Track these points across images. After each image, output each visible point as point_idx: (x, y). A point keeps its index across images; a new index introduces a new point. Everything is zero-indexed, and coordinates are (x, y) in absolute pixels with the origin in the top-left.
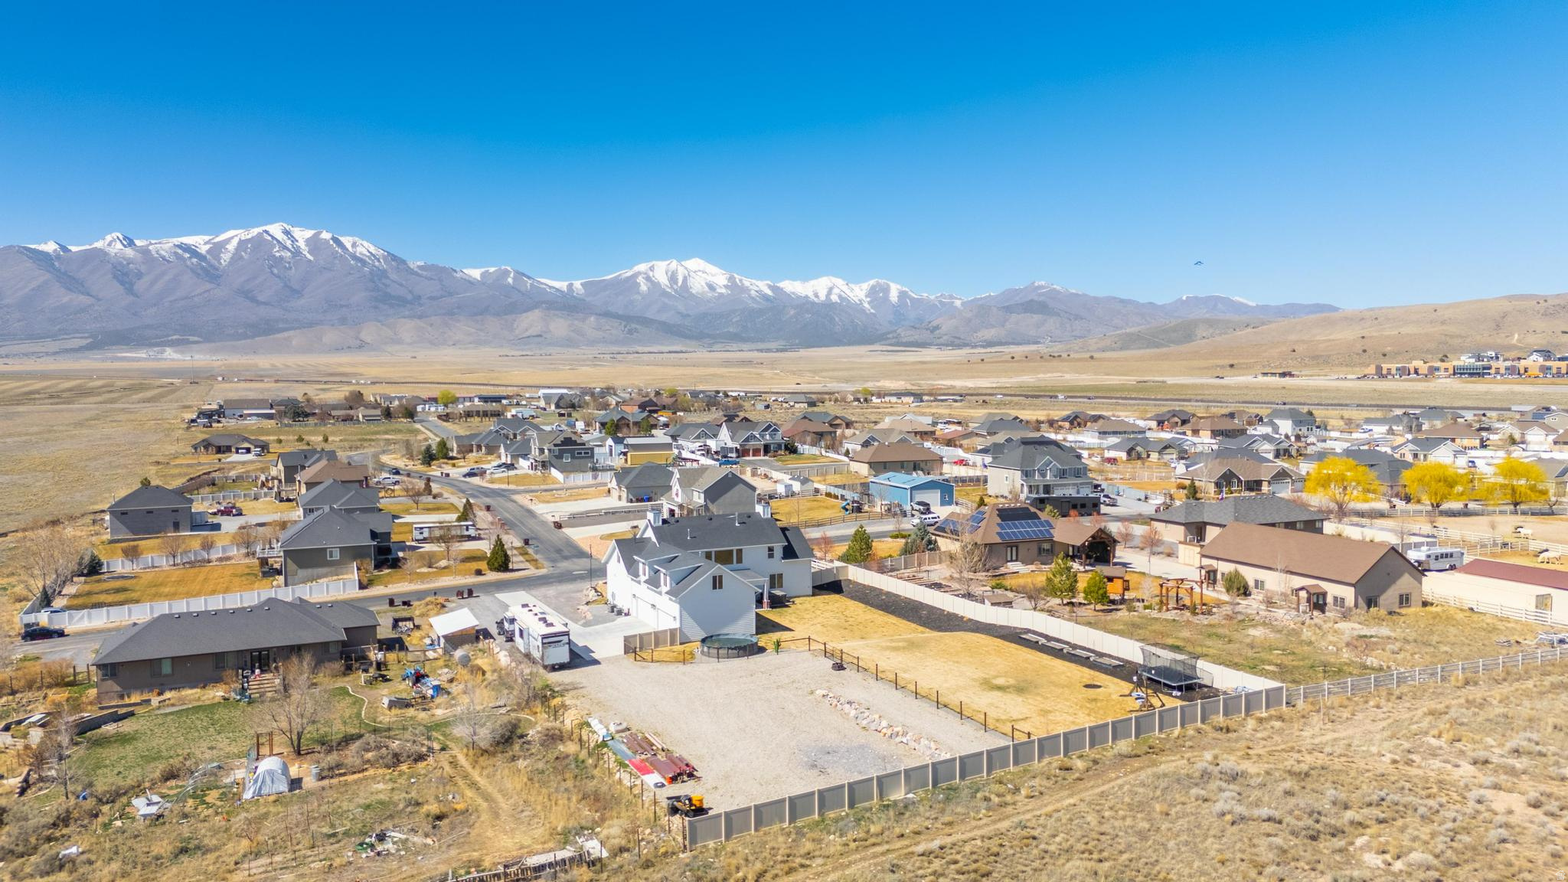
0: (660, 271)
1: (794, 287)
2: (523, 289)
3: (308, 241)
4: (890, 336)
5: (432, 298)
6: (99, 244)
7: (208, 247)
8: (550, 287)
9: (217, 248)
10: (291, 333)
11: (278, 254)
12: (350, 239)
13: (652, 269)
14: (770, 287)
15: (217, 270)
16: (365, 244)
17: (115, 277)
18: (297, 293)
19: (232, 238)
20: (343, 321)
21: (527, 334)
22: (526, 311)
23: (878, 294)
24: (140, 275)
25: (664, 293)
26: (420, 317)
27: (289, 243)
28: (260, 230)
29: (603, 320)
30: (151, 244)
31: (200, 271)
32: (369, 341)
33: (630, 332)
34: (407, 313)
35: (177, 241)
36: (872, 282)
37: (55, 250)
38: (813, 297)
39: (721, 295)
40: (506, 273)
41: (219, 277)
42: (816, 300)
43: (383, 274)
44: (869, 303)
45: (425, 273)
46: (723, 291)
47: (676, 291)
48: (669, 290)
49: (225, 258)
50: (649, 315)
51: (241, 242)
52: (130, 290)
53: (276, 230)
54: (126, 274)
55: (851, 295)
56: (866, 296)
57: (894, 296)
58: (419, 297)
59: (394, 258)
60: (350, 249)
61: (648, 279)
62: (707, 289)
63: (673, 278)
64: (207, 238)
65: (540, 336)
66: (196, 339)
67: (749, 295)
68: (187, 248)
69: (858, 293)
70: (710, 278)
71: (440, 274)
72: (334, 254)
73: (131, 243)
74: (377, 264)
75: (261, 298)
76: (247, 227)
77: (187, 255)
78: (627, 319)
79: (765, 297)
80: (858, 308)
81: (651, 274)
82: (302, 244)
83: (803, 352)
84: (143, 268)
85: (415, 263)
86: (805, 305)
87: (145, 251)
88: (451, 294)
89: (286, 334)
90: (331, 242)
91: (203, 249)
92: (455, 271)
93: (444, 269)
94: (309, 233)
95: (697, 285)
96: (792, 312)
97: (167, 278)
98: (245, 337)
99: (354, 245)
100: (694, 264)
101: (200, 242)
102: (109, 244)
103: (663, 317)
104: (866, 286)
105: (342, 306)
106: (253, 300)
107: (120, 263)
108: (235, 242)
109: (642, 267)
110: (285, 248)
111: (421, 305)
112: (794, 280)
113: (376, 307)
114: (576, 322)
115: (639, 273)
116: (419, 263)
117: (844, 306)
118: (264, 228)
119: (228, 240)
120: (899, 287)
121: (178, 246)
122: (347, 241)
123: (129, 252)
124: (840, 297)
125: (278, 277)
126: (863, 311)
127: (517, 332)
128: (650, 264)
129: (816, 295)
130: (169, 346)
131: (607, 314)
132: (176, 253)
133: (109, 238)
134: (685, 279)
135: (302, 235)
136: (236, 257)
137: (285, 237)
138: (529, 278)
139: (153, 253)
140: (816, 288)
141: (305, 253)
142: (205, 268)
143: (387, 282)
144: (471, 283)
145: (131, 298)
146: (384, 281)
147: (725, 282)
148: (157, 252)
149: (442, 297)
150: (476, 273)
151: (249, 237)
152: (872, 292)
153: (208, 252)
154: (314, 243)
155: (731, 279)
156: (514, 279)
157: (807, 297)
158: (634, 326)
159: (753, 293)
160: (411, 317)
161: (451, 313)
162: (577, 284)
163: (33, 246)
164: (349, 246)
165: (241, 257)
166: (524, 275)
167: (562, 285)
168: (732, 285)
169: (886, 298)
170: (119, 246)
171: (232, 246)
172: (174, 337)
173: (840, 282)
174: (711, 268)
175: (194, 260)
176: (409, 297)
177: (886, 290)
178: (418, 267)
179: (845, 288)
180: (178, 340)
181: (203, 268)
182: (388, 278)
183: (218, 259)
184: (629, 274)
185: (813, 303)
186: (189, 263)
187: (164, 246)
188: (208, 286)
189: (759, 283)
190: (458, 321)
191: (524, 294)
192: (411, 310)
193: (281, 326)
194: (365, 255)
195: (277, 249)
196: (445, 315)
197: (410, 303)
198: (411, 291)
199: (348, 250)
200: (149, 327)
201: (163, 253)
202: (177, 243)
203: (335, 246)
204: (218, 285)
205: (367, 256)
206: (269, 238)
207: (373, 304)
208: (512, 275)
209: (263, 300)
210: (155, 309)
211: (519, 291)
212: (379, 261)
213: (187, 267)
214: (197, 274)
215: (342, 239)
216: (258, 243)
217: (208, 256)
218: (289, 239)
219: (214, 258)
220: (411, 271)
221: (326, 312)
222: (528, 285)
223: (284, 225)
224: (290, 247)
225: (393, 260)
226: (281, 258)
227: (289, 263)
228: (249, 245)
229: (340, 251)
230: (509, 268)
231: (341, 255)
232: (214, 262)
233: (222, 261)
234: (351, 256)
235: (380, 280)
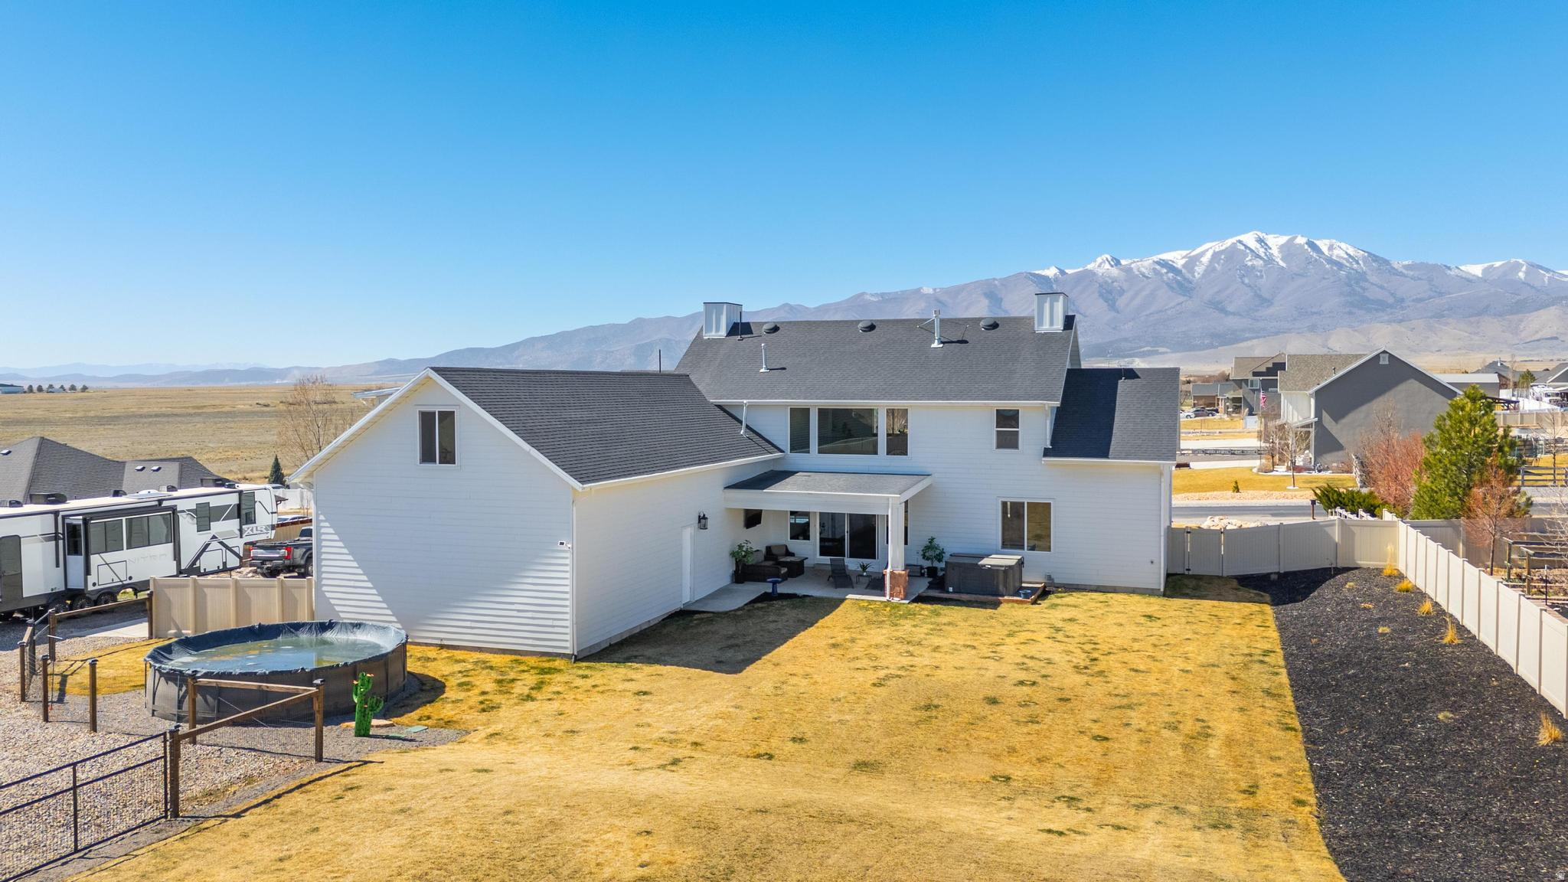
2: (1537, 285)
3: (1282, 248)
5: (1417, 300)
6: (1090, 267)
7: (1183, 261)
9: (1192, 261)
10: (1255, 341)
11: (1250, 264)
12: (1327, 242)
15: (1191, 282)
16: (1343, 245)
17: (1101, 295)
18: (1266, 302)
19: (1207, 250)
20: (1313, 328)
21: (1538, 336)
22: (1537, 310)
24: (1122, 292)
26: (1398, 322)
27: (1261, 252)
28: (1234, 240)
30: (1134, 262)
31: (1175, 285)
34: (1386, 318)
35: (1156, 258)
37: (1055, 274)
40: (1517, 267)
41: (1194, 289)
43: (1362, 277)
45: (1411, 273)
49: (1199, 270)
51: (1216, 255)
52: (1112, 306)
53: (1250, 239)
54: (1110, 292)
58: (1402, 300)
59: (1375, 258)
60: (1326, 253)
64: (1184, 253)
65: (1553, 338)
66: (1164, 350)
68: (1164, 264)
71: (1431, 274)
72: (1309, 261)
73: (1118, 263)
74: (1355, 266)
75: (1230, 309)
76: (1223, 239)
77: (1165, 271)
82: (1275, 251)
84: (1125, 286)
85: (1399, 262)
87: (1128, 270)
88: (1441, 294)
89: (1249, 343)
90: (1306, 247)
91: (1179, 264)
92: (1449, 268)
93: (1435, 267)
94: (1283, 240)
97: (1147, 292)
98: (1211, 346)
99: (1331, 248)
101: (1177, 257)
102: (1099, 266)
105: (1313, 313)
106: (1223, 310)
107: (1106, 282)
108: (1209, 255)
110: (1258, 256)
111: (1403, 308)
113: (1350, 313)
116: (1406, 263)
118: (1238, 238)
119: (1203, 254)
121: (1158, 263)
122: (1323, 245)
123: (1115, 271)
125: (1249, 286)
127: (1523, 335)
132: (1154, 269)
133: (1099, 260)
135: (1275, 242)
136: (1210, 269)
137: (1258, 246)
138: (1547, 270)
139: (1135, 270)
141: (1278, 260)
142: (1180, 282)
143: (1366, 285)
144: (1469, 281)
145: (1113, 314)
146: (1362, 284)
148: (1138, 269)
149: (1431, 298)
150: (1476, 270)
151: (1223, 248)
153: (1184, 266)
154: (1288, 250)
156: (1527, 273)
160: (1389, 322)
161: (1439, 316)
163: (1037, 272)
164: (1325, 249)
165: (1214, 269)
166: (1541, 268)
170: (1107, 266)
171: (1205, 259)
172: (1146, 349)
175: (1171, 275)
176: (1391, 300)
178: (1407, 267)
180: (1148, 351)
181: (1178, 282)
182: (1366, 280)
183: (1193, 272)
186: (1165, 278)
187: (1144, 265)
188: (1181, 299)
190: (1446, 324)
191: (1538, 291)
192: (1391, 314)
193: (1247, 335)
194: (1342, 258)
195: (1249, 258)
196: (1431, 318)
197: (1391, 306)
198: (1392, 294)
199: (1323, 253)
200: (1126, 340)
201: (1143, 270)
202: (1156, 260)
203: (1309, 250)
204: (1190, 297)
205: (1344, 259)
206: (1243, 248)
207: (1348, 310)
208: (1524, 269)
209: (1232, 311)
210: (1131, 324)
211: (1532, 287)
212: (1358, 263)
213: (1164, 281)
214: (1172, 288)
215: (1317, 242)
216: (1232, 254)
217: (1184, 271)
218: (1262, 247)
219: (1189, 272)
220: (1394, 272)
221: (1295, 319)
222: (1546, 279)
223: (1259, 233)
224: (1263, 255)
225: (1374, 261)
226: (1253, 267)
227: (1261, 271)
228: (1223, 257)
229: (1315, 255)
230: (1521, 261)
231: (1316, 260)
232: (1189, 276)
233: (1196, 274)
234: (1326, 260)
235: (1357, 283)
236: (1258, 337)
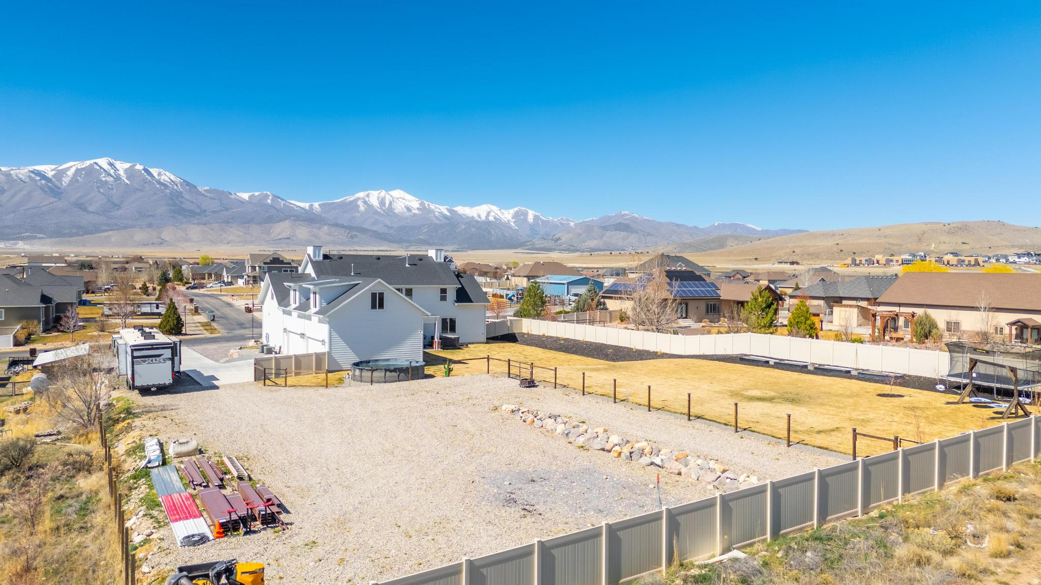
0: (374, 198)
1: (464, 210)
2: (278, 207)
3: (126, 171)
4: (528, 244)
5: (214, 212)
7: (53, 173)
8: (297, 206)
9: (60, 174)
10: (111, 233)
11: (104, 179)
12: (157, 170)
13: (368, 196)
14: (448, 210)
15: (59, 188)
16: (167, 173)
18: (117, 206)
19: (71, 167)
20: (150, 226)
21: (280, 237)
22: (279, 222)
23: (520, 217)
25: (376, 212)
26: (205, 224)
27: (112, 172)
28: (92, 162)
29: (333, 229)
30: (13, 170)
31: (47, 189)
32: (168, 240)
33: (352, 237)
34: (196, 221)
35: (31, 168)
36: (516, 209)
38: (477, 218)
39: (415, 215)
40: (267, 196)
41: (61, 193)
42: (479, 219)
43: (179, 194)
44: (514, 223)
45: (209, 195)
46: (417, 212)
47: (384, 211)
48: (379, 210)
49: (66, 180)
50: (365, 226)
51: (77, 170)
53: (103, 162)
55: (502, 217)
56: (512, 218)
57: (530, 218)
58: (205, 211)
59: (188, 184)
60: (157, 177)
61: (365, 202)
62: (405, 210)
63: (382, 202)
64: (53, 167)
65: (289, 238)
66: (41, 236)
67: (434, 215)
68: (38, 173)
69: (507, 215)
70: (407, 203)
71: (221, 196)
72: (145, 181)
74: (175, 187)
75: (91, 209)
76: (83, 160)
77: (38, 178)
78: (349, 228)
79: (445, 216)
80: (507, 225)
81: (367, 199)
82: (121, 172)
83: (470, 252)
84: (6, 187)
85: (202, 188)
86: (471, 222)
87: (8, 175)
88: (227, 209)
89: (106, 233)
90: (143, 172)
91: (50, 174)
92: (231, 194)
93: (222, 192)
94: (127, 165)
95: (399, 207)
96: (463, 227)
97: (24, 192)
98: (78, 235)
99: (159, 174)
100: (397, 193)
101: (48, 169)
103: (375, 228)
104: (512, 211)
105: (149, 216)
106: (85, 210)
108: (73, 170)
109: (361, 195)
110: (110, 175)
111: (205, 216)
112: (464, 206)
113: (173, 217)
114: (314, 230)
115: (359, 199)
116: (206, 188)
117: (498, 224)
118: (95, 161)
119: (68, 169)
120: (534, 212)
121: (32, 172)
122: (154, 171)
124: (495, 218)
125: (103, 194)
126: (510, 228)
127: (273, 235)
128: (367, 193)
129: (479, 216)
130: (22, 240)
131: (337, 225)
132: (30, 177)
134: (390, 203)
135: (122, 167)
136: (74, 180)
137: (110, 167)
138: (282, 200)
139: (14, 176)
140: (480, 211)
141: (124, 178)
142: (51, 187)
143: (183, 200)
144: (242, 202)
146: (180, 199)
147: (418, 206)
148: (16, 175)
149: (221, 211)
150: (245, 196)
151: (84, 166)
152: (516, 215)
153: (53, 176)
154: (130, 172)
155: (422, 204)
156: (272, 200)
157: (473, 217)
158: (354, 233)
159: (437, 213)
160: (198, 224)
161: (227, 222)
162: (316, 205)
164: (155, 175)
165: (78, 181)
166: (279, 198)
167: (306, 205)
168: (422, 208)
169: (525, 220)
171: (70, 173)
172: (26, 234)
173: (494, 208)
174: (408, 197)
175: (43, 182)
176: (198, 211)
177: (526, 214)
178: (206, 191)
179: (498, 212)
180: (28, 236)
181: (49, 187)
182: (183, 197)
183: (60, 181)
184: (351, 199)
185: (477, 222)
186: (39, 183)
187: (22, 172)
188: (53, 200)
189: (441, 207)
190: (231, 227)
191: (278, 211)
192: (198, 219)
193: (104, 228)
194: (167, 181)
195: (103, 175)
196: (222, 223)
197: (198, 214)
198: (199, 207)
199: (154, 177)
200: (7, 227)
201: (21, 176)
202: (31, 170)
203: (145, 174)
204: (60, 199)
205: (168, 182)
206: (98, 168)
207: (171, 215)
208: (270, 198)
209: (92, 211)
210: (13, 215)
211: (275, 208)
212: (177, 186)
213: (38, 186)
214: (45, 192)
215: (151, 170)
216: (90, 171)
217: (53, 179)
218: (112, 168)
219: (57, 180)
220: (199, 193)
221: (137, 219)
222: (282, 204)
223: (109, 159)
224: (113, 174)
225: (187, 185)
226: (106, 182)
227: (112, 185)
228: (83, 172)
229: (149, 178)
230: (268, 193)
231: (150, 181)
232: (57, 183)
233: (63, 183)
234: (156, 182)
235: (177, 198)
236: (112, 230)
